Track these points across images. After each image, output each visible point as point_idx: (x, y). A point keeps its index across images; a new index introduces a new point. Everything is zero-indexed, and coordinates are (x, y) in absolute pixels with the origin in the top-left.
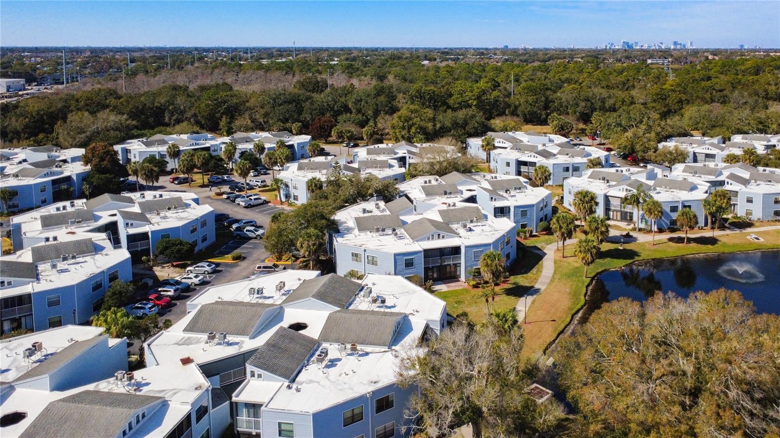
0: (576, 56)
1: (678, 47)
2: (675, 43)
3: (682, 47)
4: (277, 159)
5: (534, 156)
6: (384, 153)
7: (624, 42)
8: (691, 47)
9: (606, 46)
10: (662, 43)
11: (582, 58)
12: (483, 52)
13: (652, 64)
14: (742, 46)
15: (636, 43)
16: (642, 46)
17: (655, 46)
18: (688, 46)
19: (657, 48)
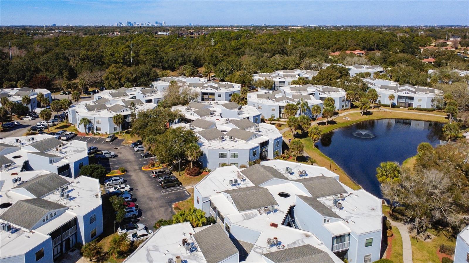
0: (116, 31)
1: (158, 25)
2: (156, 23)
3: (160, 25)
4: (61, 105)
5: (210, 89)
6: (124, 95)
7: (128, 22)
8: (165, 25)
9: (118, 24)
10: (149, 23)
11: (119, 32)
12: (52, 29)
13: (160, 35)
14: (190, 24)
15: (135, 23)
16: (138, 24)
17: (145, 24)
18: (163, 24)
19: (147, 25)
